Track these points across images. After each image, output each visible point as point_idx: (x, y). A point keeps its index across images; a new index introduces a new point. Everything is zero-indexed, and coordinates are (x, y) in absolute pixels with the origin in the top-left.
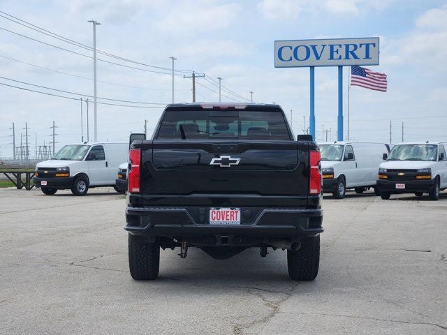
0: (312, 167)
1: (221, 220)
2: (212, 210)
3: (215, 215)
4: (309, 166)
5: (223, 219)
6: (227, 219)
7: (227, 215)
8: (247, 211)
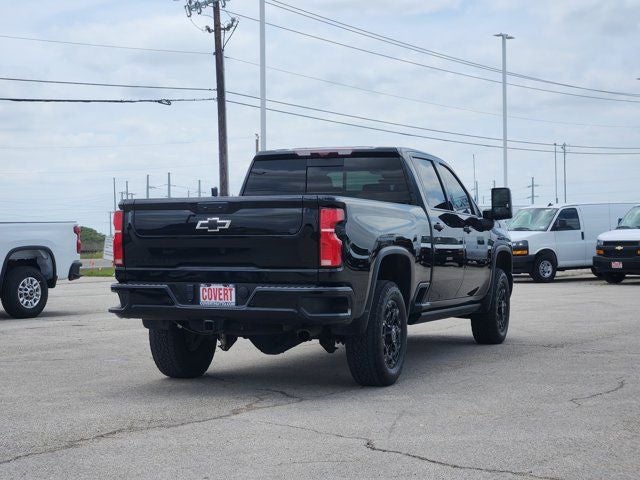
0: (323, 230)
1: (213, 300)
2: (202, 287)
3: (206, 294)
4: (319, 229)
5: (215, 299)
6: (220, 299)
7: (220, 294)
8: (243, 288)
